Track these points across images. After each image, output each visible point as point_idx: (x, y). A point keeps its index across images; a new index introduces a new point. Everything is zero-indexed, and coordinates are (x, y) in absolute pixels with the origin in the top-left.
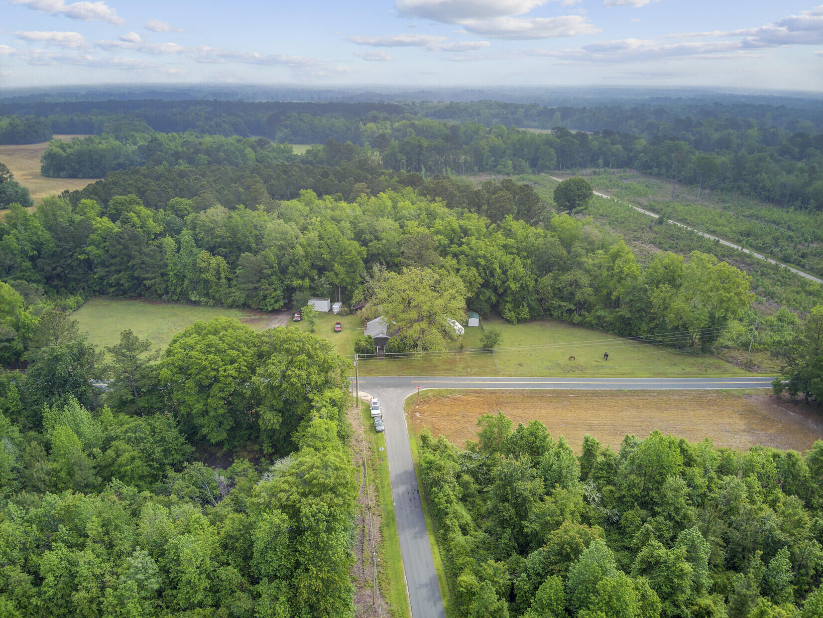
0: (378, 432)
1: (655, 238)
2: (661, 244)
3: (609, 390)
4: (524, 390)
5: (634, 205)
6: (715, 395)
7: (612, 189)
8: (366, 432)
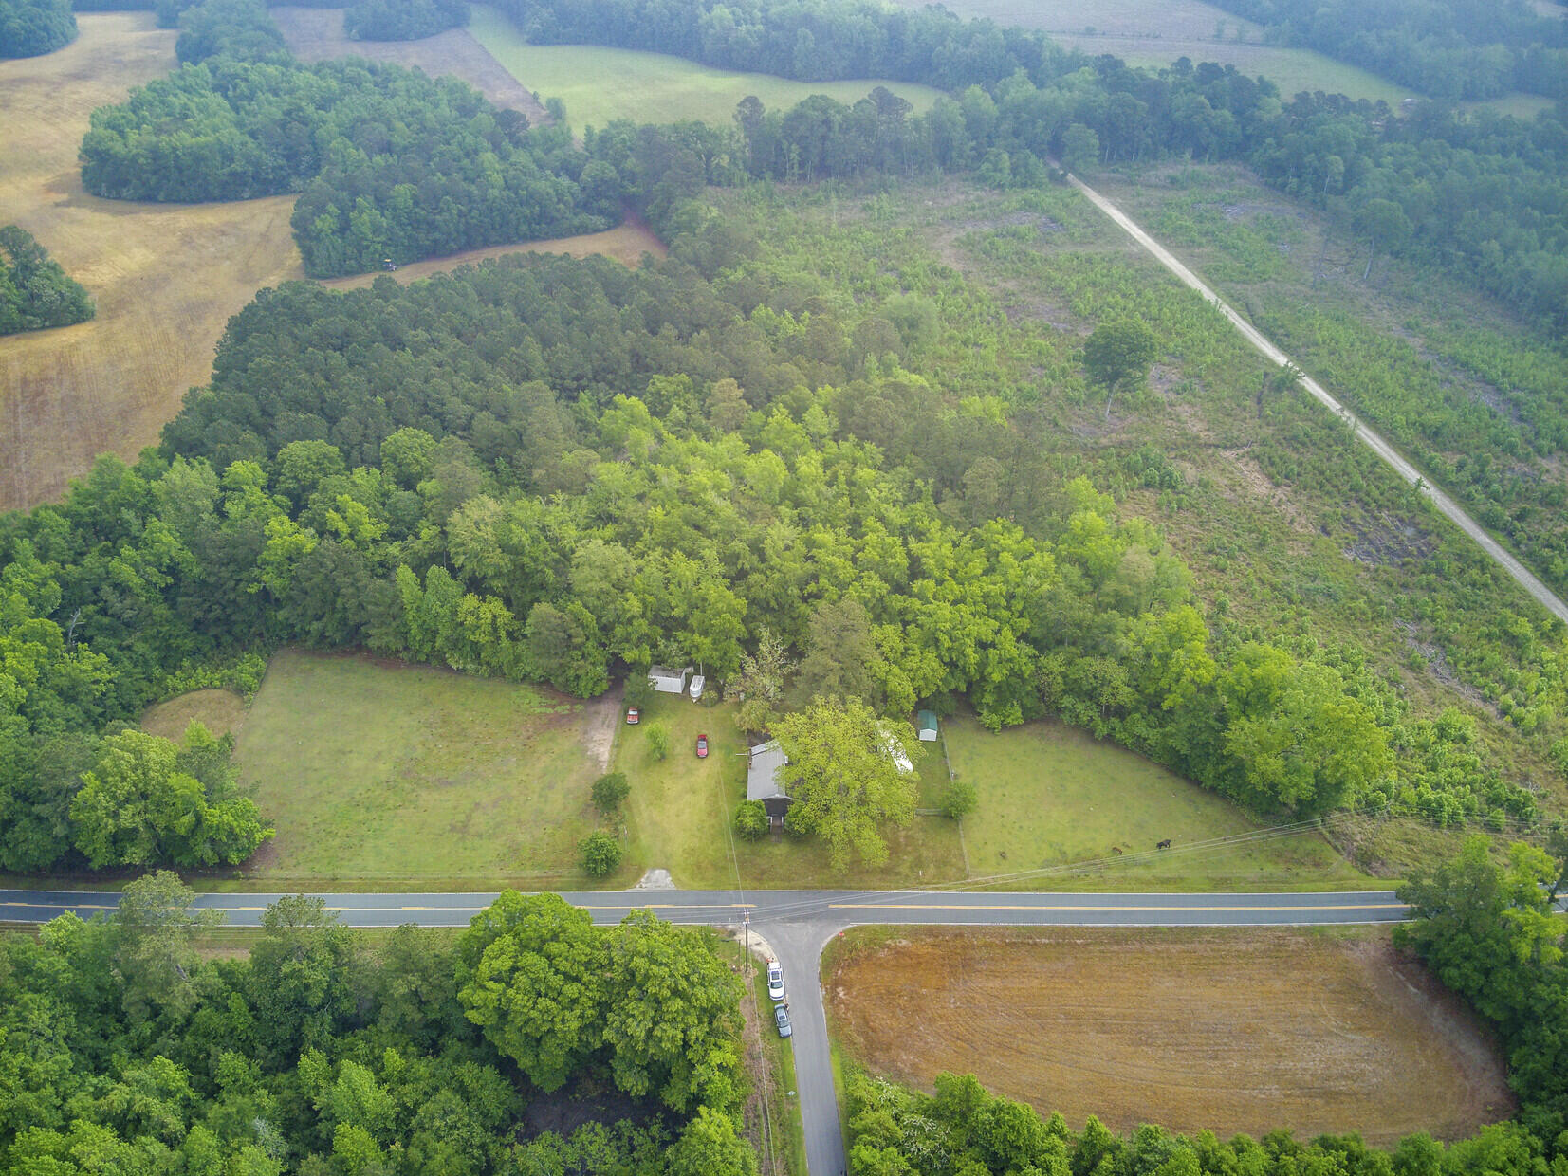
0: (782, 1038)
1: (1263, 443)
2: (1272, 464)
3: (1138, 928)
4: (1007, 928)
5: (1238, 312)
6: (1301, 939)
7: (1200, 245)
8: (763, 1035)
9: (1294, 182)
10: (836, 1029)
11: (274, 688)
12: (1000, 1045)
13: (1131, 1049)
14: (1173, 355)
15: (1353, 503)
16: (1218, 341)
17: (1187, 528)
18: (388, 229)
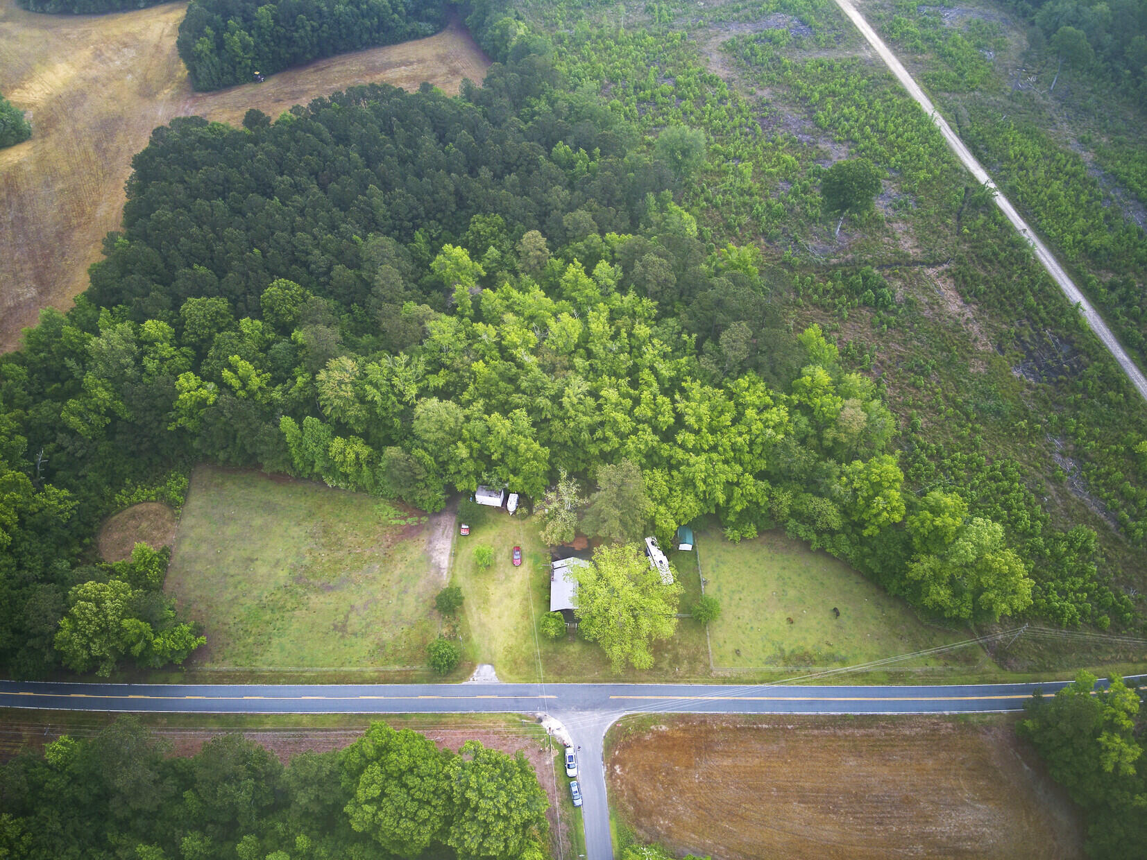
0: (576, 808)
1: (960, 261)
2: (965, 282)
3: (833, 716)
4: (738, 716)
5: (948, 121)
6: (950, 725)
7: (923, 52)
10: (614, 799)
11: (196, 501)
14: (893, 169)
17: (893, 346)
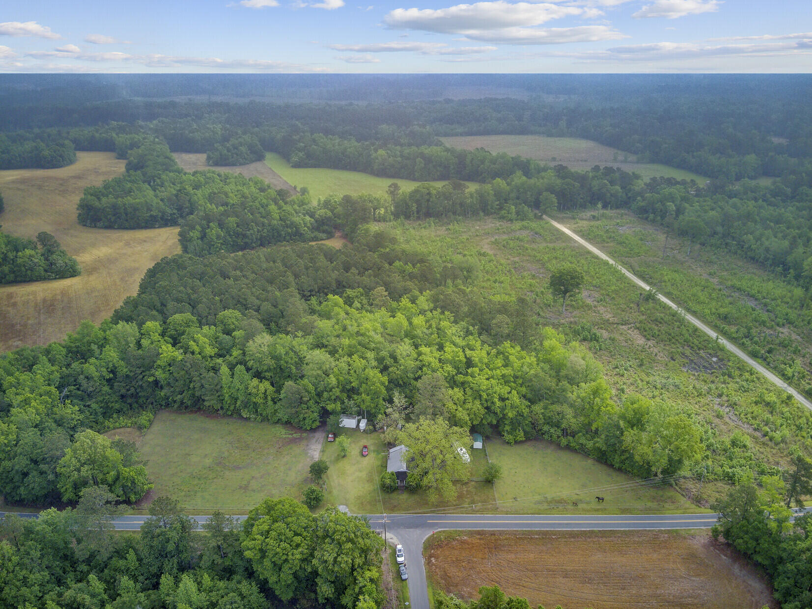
0: (403, 580)
1: (641, 322)
2: (646, 331)
3: (584, 531)
4: (517, 531)
5: (626, 269)
6: (666, 535)
7: (607, 242)
8: (393, 579)
9: (651, 216)
10: (430, 577)
11: (156, 427)
12: (514, 583)
13: (581, 585)
14: (595, 286)
15: (686, 347)
16: (617, 280)
17: (605, 358)
18: (224, 237)
